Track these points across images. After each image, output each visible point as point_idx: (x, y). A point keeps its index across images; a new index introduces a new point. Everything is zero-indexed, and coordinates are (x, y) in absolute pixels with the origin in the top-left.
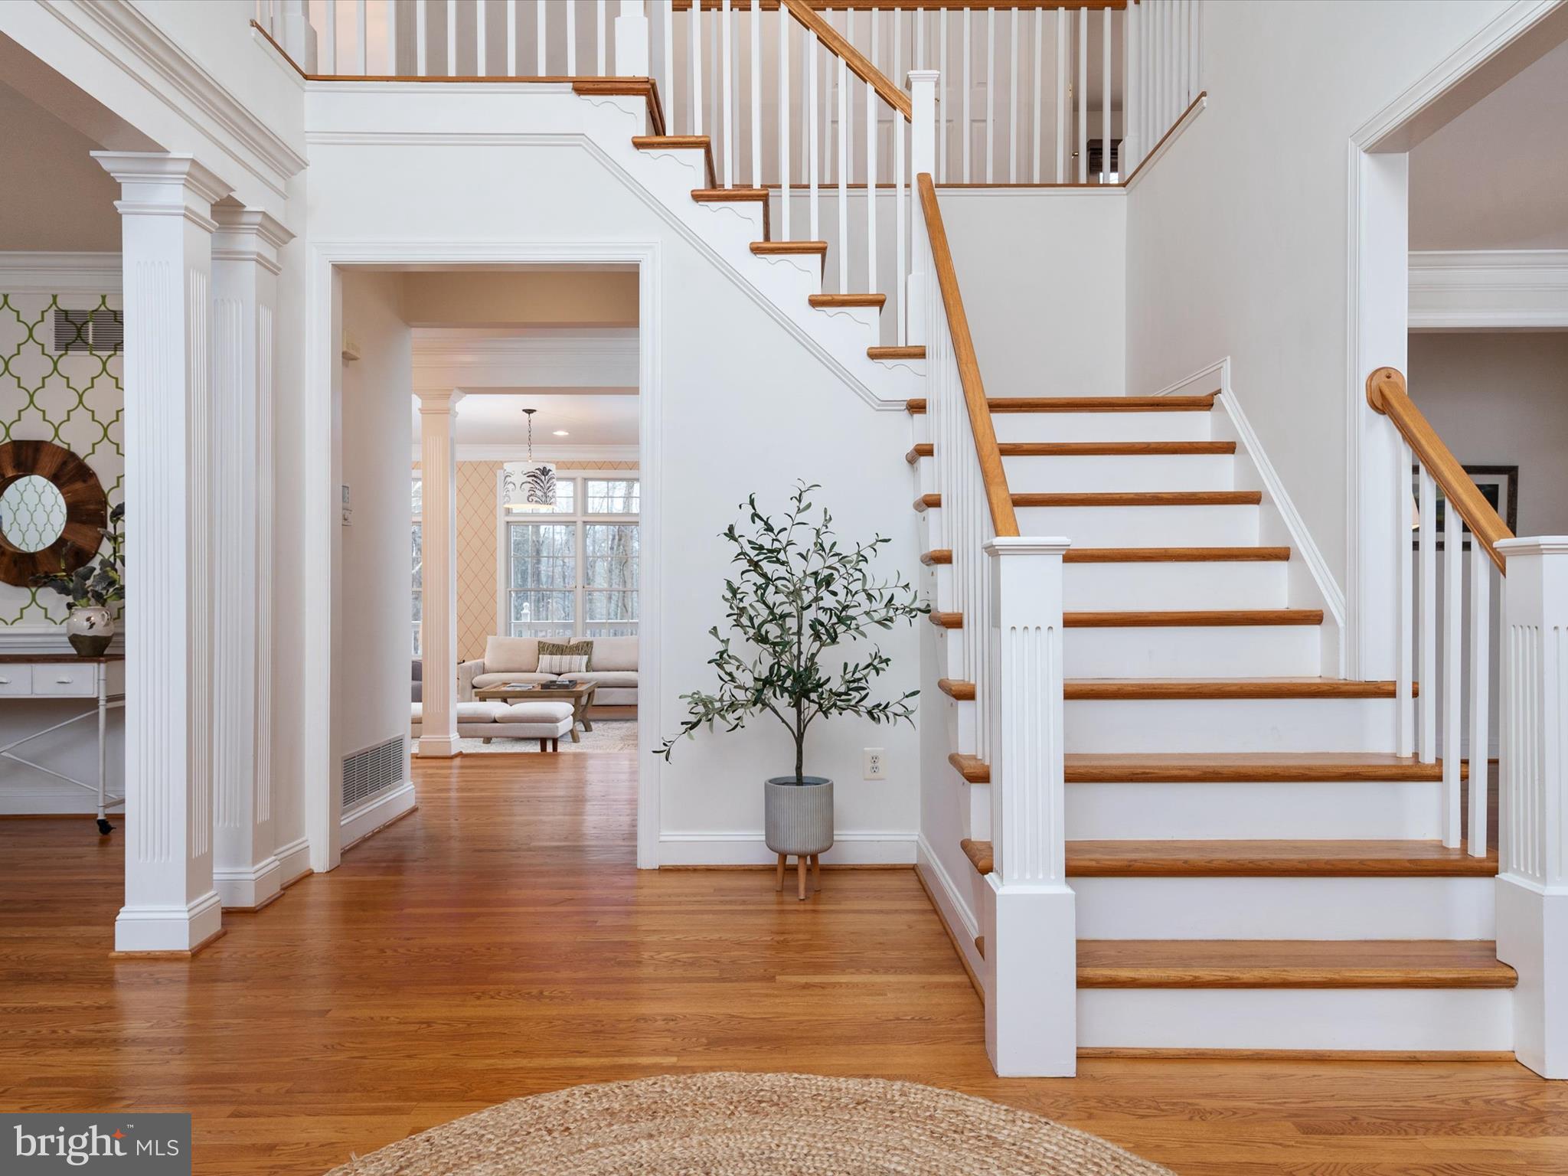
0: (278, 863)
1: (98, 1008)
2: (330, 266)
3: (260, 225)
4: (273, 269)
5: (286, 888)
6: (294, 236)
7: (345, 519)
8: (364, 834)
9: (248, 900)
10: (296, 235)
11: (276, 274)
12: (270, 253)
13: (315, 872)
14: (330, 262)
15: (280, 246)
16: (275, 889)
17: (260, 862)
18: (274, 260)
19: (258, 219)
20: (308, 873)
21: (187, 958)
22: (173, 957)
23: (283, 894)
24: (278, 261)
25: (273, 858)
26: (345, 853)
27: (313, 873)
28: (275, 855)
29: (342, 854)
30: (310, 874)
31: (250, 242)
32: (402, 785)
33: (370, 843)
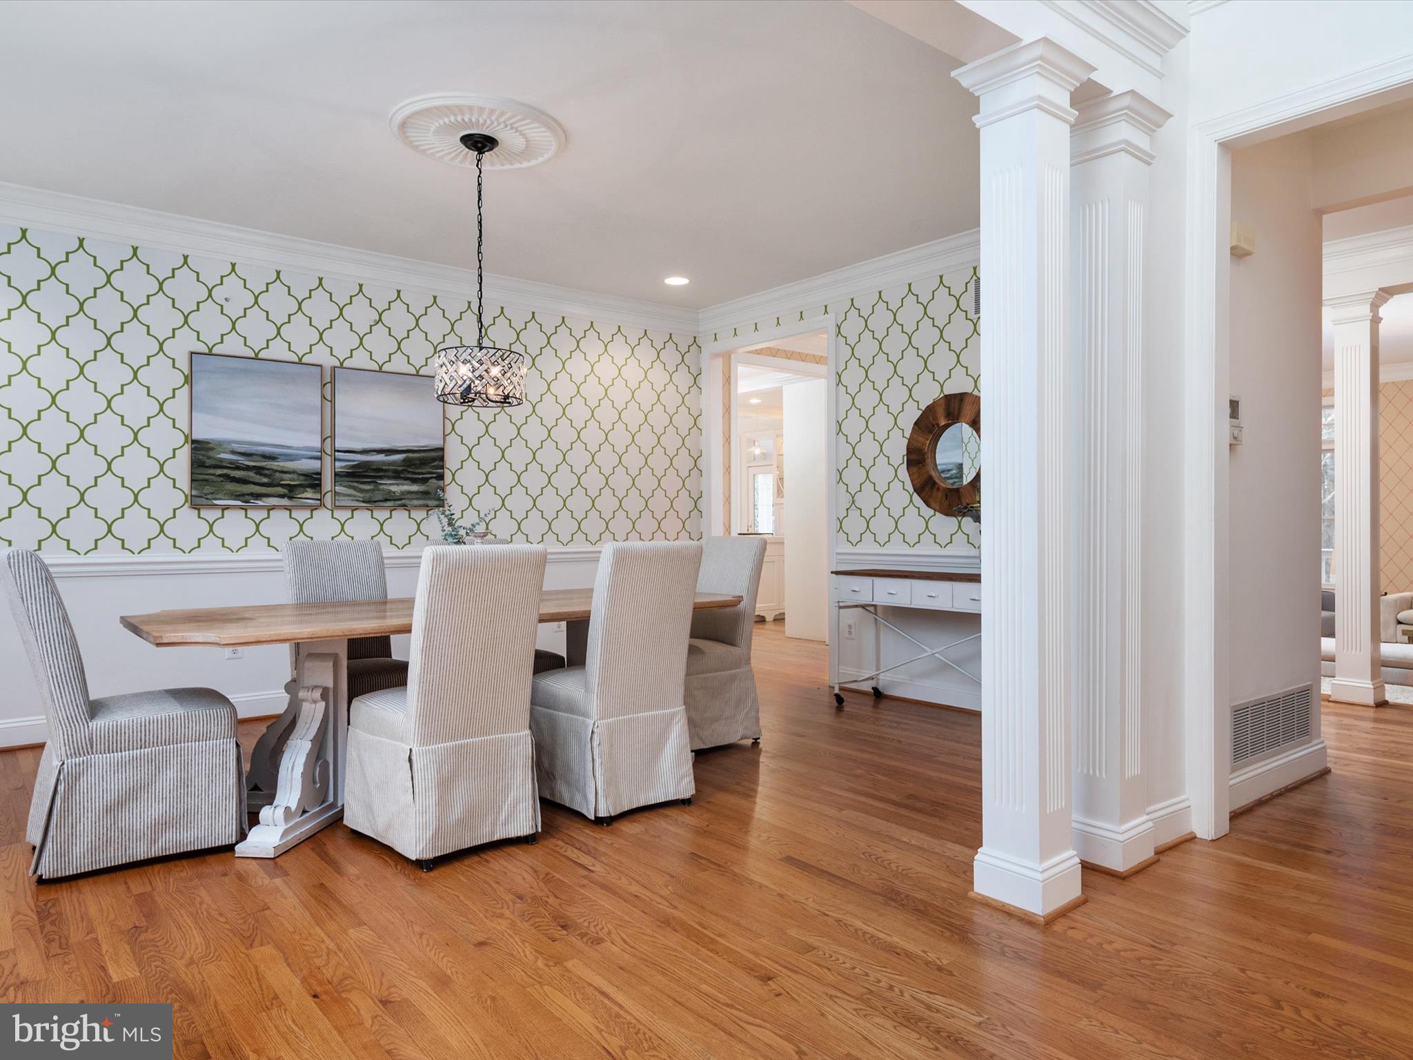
0: (1151, 824)
1: (940, 969)
2: (1216, 145)
3: (1128, 108)
4: (1145, 158)
5: (1160, 852)
6: (1170, 116)
7: (1235, 438)
8: (1260, 797)
9: (1118, 863)
10: (1172, 114)
11: (1149, 164)
12: (1140, 140)
13: (1197, 836)
14: (1215, 141)
15: (1154, 131)
16: (1148, 854)
17: (1128, 822)
18: (1147, 148)
19: (1126, 101)
20: (1189, 836)
21: (1039, 925)
22: (1026, 919)
23: (1159, 860)
24: (1150, 150)
25: (1145, 817)
26: (1235, 816)
27: (1195, 837)
28: (1147, 814)
29: (1232, 819)
30: (1192, 839)
31: (1121, 131)
32: (1310, 742)
33: (1266, 810)
